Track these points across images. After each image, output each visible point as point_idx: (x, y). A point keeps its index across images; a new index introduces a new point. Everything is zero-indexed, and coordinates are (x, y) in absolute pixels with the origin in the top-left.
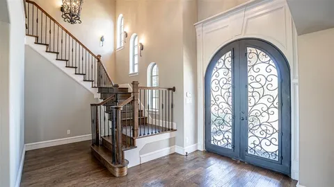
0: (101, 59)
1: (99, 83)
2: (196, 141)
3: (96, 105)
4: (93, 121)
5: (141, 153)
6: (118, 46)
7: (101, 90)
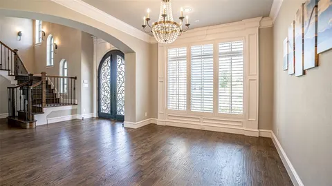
0: (18, 53)
1: (16, 72)
2: (92, 111)
3: (13, 88)
4: (9, 99)
5: (48, 117)
6: (37, 42)
7: (17, 77)
